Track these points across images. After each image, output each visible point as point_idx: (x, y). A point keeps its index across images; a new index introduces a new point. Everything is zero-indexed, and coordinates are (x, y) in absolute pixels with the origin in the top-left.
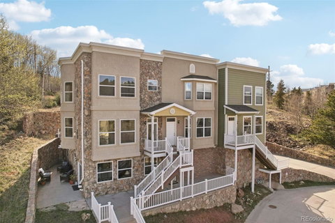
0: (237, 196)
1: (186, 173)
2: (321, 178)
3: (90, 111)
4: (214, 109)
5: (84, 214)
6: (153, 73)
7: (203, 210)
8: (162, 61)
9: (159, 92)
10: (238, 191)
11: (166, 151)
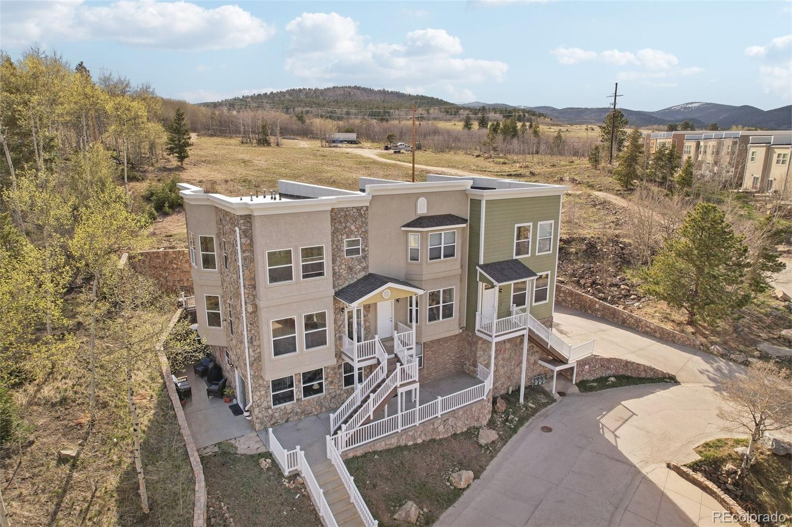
0: (494, 411)
1: (409, 393)
2: (645, 371)
3: (255, 306)
4: (459, 271)
5: (262, 460)
6: (353, 227)
7: (434, 440)
8: (368, 204)
9: (365, 257)
10: (494, 402)
11: (377, 355)
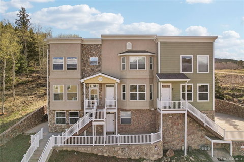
8: (101, 43)
9: (99, 66)
